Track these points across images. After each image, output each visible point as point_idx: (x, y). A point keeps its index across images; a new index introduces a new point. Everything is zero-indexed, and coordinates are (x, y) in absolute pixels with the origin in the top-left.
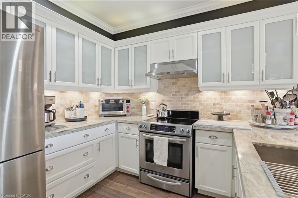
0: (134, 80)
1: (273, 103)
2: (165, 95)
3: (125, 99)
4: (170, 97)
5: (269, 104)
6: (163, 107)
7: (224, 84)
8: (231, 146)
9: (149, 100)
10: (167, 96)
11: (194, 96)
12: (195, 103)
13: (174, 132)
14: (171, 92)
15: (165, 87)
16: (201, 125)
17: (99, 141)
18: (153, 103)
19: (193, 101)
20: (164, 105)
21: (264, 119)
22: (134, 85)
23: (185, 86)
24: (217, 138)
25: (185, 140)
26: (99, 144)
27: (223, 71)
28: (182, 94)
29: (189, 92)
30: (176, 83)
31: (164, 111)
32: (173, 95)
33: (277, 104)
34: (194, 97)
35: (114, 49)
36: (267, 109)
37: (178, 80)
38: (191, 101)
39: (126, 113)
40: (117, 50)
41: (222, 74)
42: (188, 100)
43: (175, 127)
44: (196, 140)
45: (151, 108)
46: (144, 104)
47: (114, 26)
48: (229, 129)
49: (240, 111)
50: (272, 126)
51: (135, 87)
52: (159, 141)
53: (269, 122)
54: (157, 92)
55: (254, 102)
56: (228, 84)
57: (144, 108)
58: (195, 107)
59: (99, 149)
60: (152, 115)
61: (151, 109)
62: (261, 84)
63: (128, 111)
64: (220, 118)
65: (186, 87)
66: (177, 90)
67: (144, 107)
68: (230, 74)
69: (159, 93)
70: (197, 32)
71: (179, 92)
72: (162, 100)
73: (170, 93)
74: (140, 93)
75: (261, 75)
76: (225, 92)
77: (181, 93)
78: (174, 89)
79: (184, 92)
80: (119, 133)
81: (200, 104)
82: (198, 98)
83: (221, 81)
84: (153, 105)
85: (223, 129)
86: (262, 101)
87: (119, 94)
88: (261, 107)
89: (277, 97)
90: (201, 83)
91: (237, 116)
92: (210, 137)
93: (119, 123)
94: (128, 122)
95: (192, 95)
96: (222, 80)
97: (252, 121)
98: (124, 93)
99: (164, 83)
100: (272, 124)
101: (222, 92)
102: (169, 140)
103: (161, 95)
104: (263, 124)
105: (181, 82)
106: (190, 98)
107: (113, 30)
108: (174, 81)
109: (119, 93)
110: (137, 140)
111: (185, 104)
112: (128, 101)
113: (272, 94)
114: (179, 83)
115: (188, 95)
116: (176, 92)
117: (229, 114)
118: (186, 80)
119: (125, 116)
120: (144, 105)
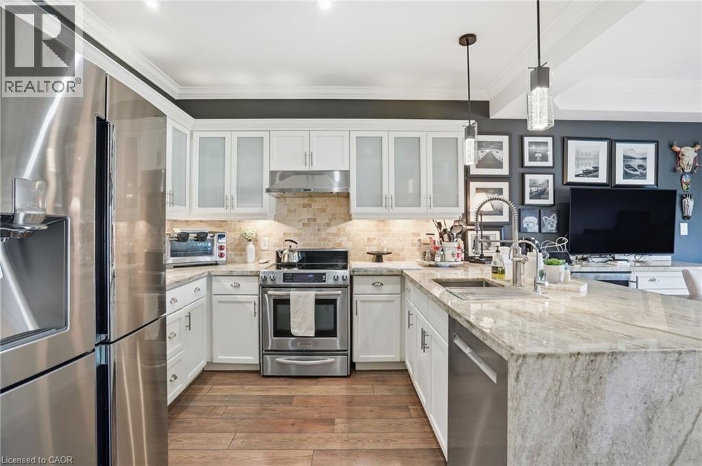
0: (235, 197)
1: (441, 236)
2: (289, 225)
3: (217, 233)
4: (299, 229)
5: (437, 238)
6: (290, 246)
7: (386, 211)
8: (399, 292)
9: (260, 234)
10: (293, 226)
11: (338, 226)
12: (341, 239)
13: (324, 281)
14: (301, 220)
15: (289, 211)
16: (361, 269)
17: (189, 311)
18: (266, 239)
19: (337, 235)
20: (291, 241)
21: (433, 256)
22: (236, 206)
23: (323, 210)
24: (382, 284)
25: (340, 292)
26: (189, 316)
27: (385, 192)
28: (320, 224)
29: (330, 220)
30: (310, 206)
31: (292, 251)
32: (304, 225)
33: (446, 236)
34: (338, 228)
35: (192, 133)
36: (435, 243)
37: (313, 201)
38: (334, 235)
39: (218, 259)
40: (197, 136)
41: (384, 197)
42: (328, 234)
43: (325, 274)
44: (354, 292)
45: (263, 248)
46: (250, 240)
47: (182, 84)
48: (397, 270)
49: (403, 248)
50: (442, 263)
51: (237, 210)
52: (300, 299)
53: (438, 259)
54: (274, 220)
55: (419, 235)
56: (391, 211)
57: (251, 249)
58: (340, 245)
59: (190, 326)
60: (265, 260)
61: (263, 250)
62: (429, 212)
63: (221, 255)
64: (379, 257)
65: (325, 211)
66: (311, 217)
67: (251, 246)
68: (393, 197)
69: (278, 221)
70: (349, 131)
71: (315, 220)
72: (284, 234)
73: (298, 222)
74: (239, 221)
75: (429, 200)
76: (383, 221)
77: (318, 221)
78: (306, 215)
79: (322, 219)
80: (214, 296)
81: (348, 240)
82: (344, 230)
83: (382, 206)
84: (267, 243)
85: (391, 271)
86: (429, 234)
87: (189, 223)
88: (429, 242)
89: (445, 228)
90: (354, 208)
91: (399, 255)
92: (373, 284)
93: (213, 278)
94: (235, 274)
95: (336, 225)
96: (384, 204)
97: (419, 260)
98: (201, 221)
99: (287, 205)
100: (441, 261)
101: (379, 221)
102: (316, 295)
103: (282, 225)
104: (432, 263)
105: (318, 204)
106: (333, 230)
107: (178, 91)
108: (306, 201)
109: (191, 221)
110: (255, 304)
111: (325, 239)
112: (221, 236)
113: (439, 225)
114: (315, 206)
115: (328, 225)
116: (309, 219)
117: (391, 253)
118: (326, 201)
119: (216, 264)
120: (251, 242)
